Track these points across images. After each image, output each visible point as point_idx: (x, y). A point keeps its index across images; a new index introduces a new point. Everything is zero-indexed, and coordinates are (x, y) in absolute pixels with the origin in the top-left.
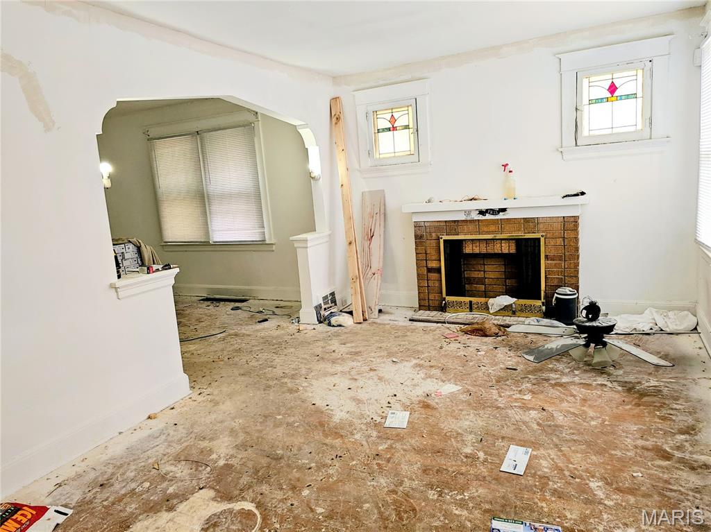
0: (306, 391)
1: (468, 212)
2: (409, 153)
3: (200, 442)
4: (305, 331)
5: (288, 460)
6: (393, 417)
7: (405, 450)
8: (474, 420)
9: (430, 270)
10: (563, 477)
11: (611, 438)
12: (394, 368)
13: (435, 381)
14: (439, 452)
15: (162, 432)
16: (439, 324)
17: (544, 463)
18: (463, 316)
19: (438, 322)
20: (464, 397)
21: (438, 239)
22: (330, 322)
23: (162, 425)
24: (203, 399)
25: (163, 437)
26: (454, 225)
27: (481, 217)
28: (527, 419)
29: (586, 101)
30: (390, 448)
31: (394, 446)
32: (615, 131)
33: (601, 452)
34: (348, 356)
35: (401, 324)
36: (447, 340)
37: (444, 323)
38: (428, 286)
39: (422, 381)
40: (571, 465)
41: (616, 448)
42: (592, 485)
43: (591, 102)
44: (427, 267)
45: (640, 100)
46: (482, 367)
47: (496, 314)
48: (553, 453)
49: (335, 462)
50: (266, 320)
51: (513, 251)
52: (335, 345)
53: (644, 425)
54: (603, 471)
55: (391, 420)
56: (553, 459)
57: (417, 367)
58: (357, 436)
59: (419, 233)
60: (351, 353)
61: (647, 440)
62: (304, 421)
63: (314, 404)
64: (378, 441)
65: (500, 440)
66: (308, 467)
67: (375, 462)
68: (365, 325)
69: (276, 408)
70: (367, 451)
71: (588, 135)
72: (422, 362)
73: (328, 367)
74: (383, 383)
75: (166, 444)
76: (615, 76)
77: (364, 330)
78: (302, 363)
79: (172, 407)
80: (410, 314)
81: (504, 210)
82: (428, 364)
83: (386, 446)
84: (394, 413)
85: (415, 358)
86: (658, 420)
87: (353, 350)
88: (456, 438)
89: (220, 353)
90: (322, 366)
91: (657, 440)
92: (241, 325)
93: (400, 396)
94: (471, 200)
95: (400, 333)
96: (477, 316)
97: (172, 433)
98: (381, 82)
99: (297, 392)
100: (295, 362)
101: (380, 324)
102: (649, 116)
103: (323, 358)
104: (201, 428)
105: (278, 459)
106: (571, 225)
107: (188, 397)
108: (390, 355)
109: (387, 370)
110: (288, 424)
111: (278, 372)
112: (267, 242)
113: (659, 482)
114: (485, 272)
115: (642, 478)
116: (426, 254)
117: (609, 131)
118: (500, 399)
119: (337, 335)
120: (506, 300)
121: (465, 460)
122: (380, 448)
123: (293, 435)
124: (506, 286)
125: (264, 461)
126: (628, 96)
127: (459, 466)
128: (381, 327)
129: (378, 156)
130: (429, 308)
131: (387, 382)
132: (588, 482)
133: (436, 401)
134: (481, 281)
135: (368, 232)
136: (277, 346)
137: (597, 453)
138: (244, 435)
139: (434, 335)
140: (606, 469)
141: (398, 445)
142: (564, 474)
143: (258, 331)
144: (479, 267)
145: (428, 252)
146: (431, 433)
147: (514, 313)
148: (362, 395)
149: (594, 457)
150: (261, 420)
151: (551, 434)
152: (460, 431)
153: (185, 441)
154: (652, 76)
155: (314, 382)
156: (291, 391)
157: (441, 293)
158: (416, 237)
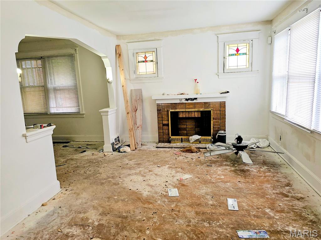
0: (123, 184)
1: (181, 100)
2: (153, 73)
3: (78, 215)
4: (108, 156)
5: (131, 218)
6: (171, 192)
7: (183, 206)
8: (206, 189)
9: (164, 125)
10: (254, 209)
11: (263, 191)
12: (160, 169)
13: (181, 173)
14: (199, 205)
15: (54, 212)
16: (170, 149)
17: (244, 204)
18: (179, 144)
19: (169, 148)
20: (196, 179)
21: (168, 111)
22: (119, 150)
23: (52, 209)
24: (69, 193)
25: (56, 215)
26: (174, 105)
27: (186, 102)
28: (227, 186)
29: (227, 55)
30: (177, 206)
31: (178, 205)
32: (239, 67)
33: (263, 197)
34: (135, 166)
35: (153, 149)
36: (177, 155)
37: (172, 148)
38: (163, 132)
39: (175, 174)
40: (254, 204)
41: (267, 195)
42: (266, 211)
43: (229, 55)
44: (162, 123)
45: (248, 56)
46: (198, 166)
47: (192, 143)
48: (245, 199)
49: (154, 215)
50: (85, 151)
51: (199, 116)
52: (126, 161)
53: (272, 184)
54: (268, 205)
55: (171, 193)
56: (246, 202)
57: (170, 168)
58: (159, 202)
59: (159, 109)
60: (136, 164)
61: (276, 190)
62: (130, 198)
63: (130, 189)
64: (169, 203)
65: (222, 197)
66: (143, 220)
67: (173, 213)
68: (136, 151)
69: (112, 193)
70: (167, 209)
71: (228, 68)
72: (171, 166)
73: (129, 172)
74: (158, 177)
75: (59, 218)
76: (239, 45)
77: (137, 153)
78: (114, 170)
79: (53, 198)
80: (155, 145)
81: (196, 99)
82: (173, 166)
83: (174, 205)
84: (170, 190)
85: (167, 164)
86: (276, 182)
87: (137, 163)
88: (203, 198)
89: (67, 169)
90: (125, 171)
91: (280, 190)
92: (72, 154)
93: (169, 182)
94: (181, 94)
95: (154, 154)
96: (185, 144)
97: (60, 212)
98: (140, 40)
99: (119, 185)
100: (110, 170)
101: (143, 150)
102: (251, 62)
103: (124, 168)
104: (76, 207)
105: (126, 218)
106: (223, 105)
107: (60, 193)
108: (155, 164)
109: (157, 170)
110: (122, 200)
111: (104, 176)
112: (81, 113)
113: (289, 206)
114: (186, 125)
115: (283, 206)
116: (162, 118)
117: (236, 67)
118: (212, 179)
119: (126, 156)
120: (197, 137)
121: (212, 207)
122: (172, 206)
123: (127, 205)
124: (195, 131)
125: (119, 220)
126: (243, 54)
127: (211, 210)
128: (144, 151)
129: (138, 73)
130: (163, 142)
131: (160, 176)
132: (264, 210)
133: (186, 182)
134: (185, 129)
135: (134, 108)
136: (96, 163)
137: (262, 197)
138: (102, 209)
139: (170, 153)
140: (268, 204)
141: (179, 204)
142: (254, 208)
143: (83, 157)
144: (184, 123)
145: (163, 117)
146: (191, 197)
147: (200, 142)
148: (151, 183)
149: (261, 199)
150: (107, 200)
151: (240, 192)
152: (203, 195)
153: (70, 215)
154: (252, 47)
155: (125, 179)
156: (115, 184)
157: (169, 135)
158: (158, 110)
